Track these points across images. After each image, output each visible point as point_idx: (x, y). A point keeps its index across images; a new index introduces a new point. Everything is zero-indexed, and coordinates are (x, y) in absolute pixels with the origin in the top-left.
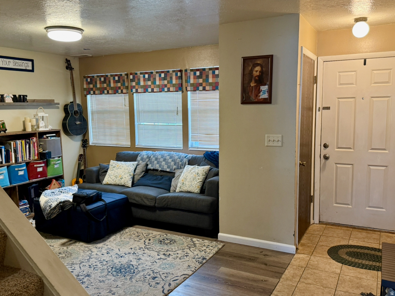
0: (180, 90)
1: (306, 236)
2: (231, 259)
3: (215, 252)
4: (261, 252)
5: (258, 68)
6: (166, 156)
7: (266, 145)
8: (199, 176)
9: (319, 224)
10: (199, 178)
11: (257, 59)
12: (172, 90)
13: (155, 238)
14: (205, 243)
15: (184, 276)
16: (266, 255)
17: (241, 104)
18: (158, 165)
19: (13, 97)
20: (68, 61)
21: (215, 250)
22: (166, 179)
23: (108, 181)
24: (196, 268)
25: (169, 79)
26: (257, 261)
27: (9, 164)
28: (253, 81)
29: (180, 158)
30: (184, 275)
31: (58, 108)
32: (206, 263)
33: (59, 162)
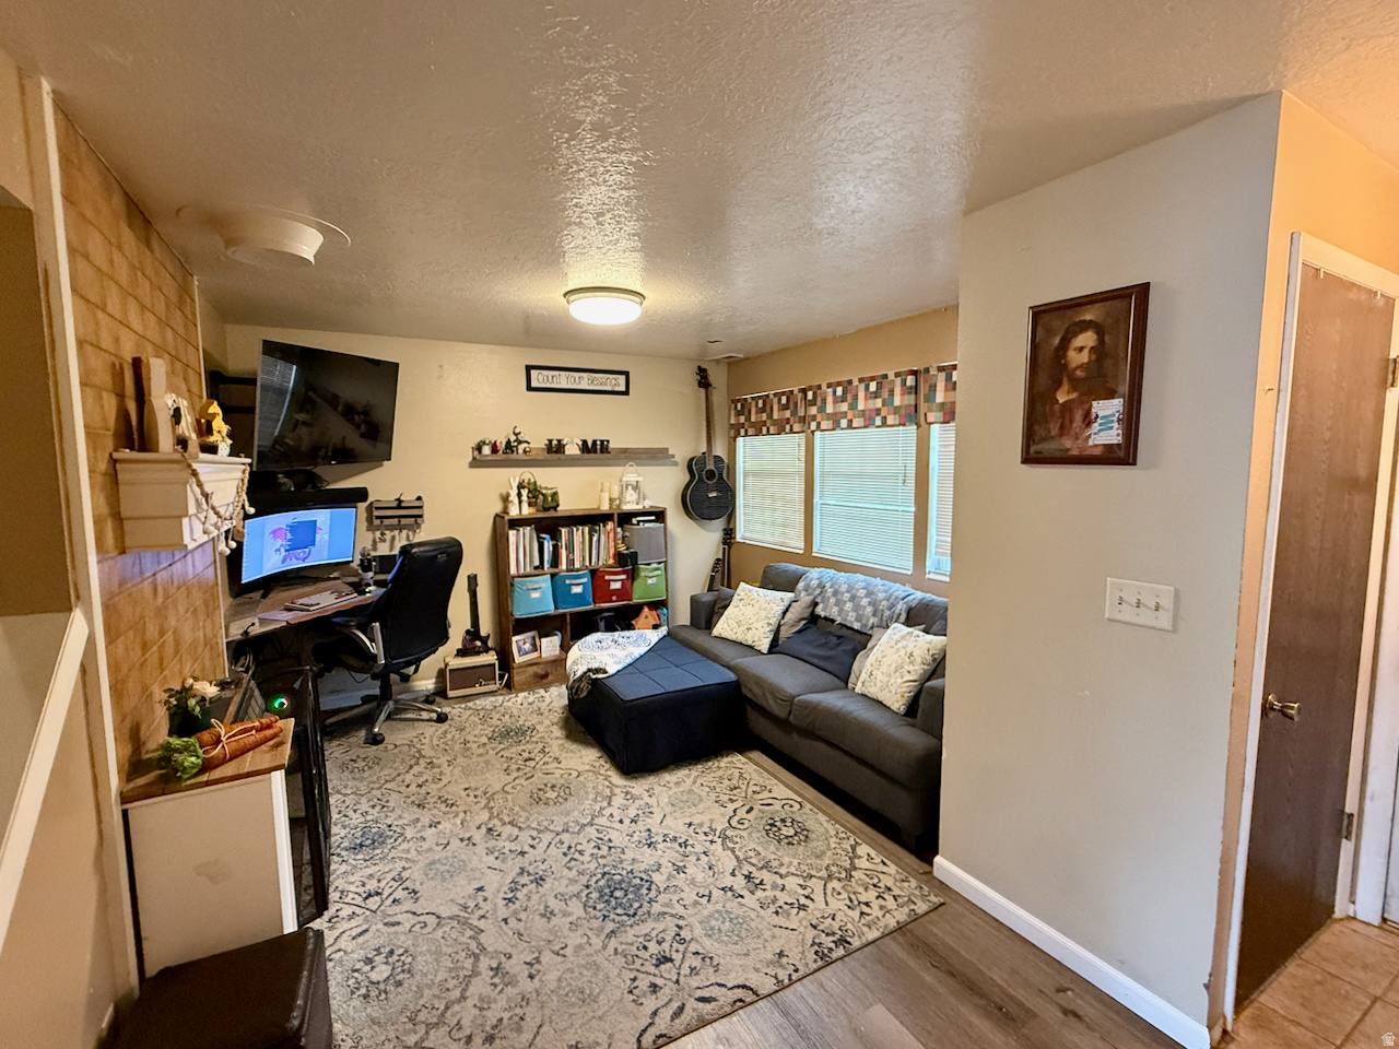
0: (911, 422)
1: (1294, 977)
2: (928, 979)
3: (892, 923)
4: (1059, 990)
5: (1087, 339)
6: (858, 590)
7: (1107, 616)
8: (911, 663)
9: (1379, 927)
10: (911, 668)
11: (1085, 308)
12: (892, 423)
13: (767, 808)
14: (881, 876)
15: (740, 993)
16: (1076, 1015)
17: (1022, 463)
18: (835, 609)
19: (580, 443)
20: (702, 372)
21: (897, 918)
22: (846, 648)
23: (721, 631)
24: (796, 971)
25: (886, 394)
26: (1025, 1031)
27: (556, 570)
28: (1066, 386)
29: (888, 600)
30: (744, 987)
31: (676, 464)
32: (839, 963)
33: (658, 572)
